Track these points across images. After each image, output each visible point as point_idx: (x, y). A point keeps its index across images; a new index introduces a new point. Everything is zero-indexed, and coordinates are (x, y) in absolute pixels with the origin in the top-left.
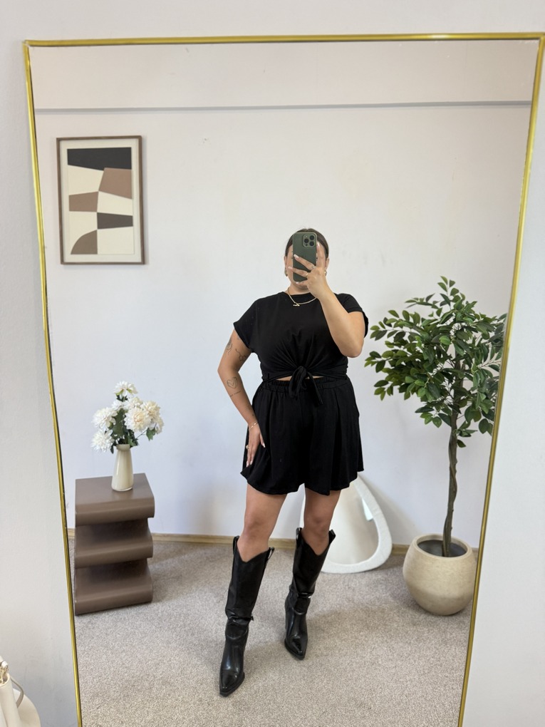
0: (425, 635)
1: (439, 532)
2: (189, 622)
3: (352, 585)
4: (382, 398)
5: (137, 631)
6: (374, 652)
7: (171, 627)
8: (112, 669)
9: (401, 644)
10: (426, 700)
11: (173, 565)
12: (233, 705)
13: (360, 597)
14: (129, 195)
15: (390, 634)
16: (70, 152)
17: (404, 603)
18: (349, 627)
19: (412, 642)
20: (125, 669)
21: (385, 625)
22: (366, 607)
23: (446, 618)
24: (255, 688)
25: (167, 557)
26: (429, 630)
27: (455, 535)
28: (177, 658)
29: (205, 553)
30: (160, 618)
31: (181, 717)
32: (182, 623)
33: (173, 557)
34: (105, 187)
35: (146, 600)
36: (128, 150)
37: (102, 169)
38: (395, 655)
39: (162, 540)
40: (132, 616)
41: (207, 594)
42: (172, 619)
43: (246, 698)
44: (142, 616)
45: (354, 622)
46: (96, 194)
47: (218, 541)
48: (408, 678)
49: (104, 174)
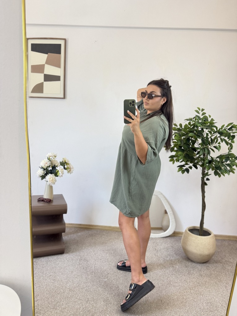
0: (192, 272)
1: (198, 225)
2: (81, 263)
3: (157, 249)
4: (173, 163)
5: (57, 266)
6: (169, 279)
7: (73, 265)
8: (45, 283)
9: (181, 276)
10: (194, 301)
11: (74, 237)
12: (103, 301)
13: (160, 254)
14: (59, 66)
15: (175, 271)
16: (32, 45)
17: (181, 257)
18: (156, 267)
19: (186, 275)
20: (52, 284)
21: (173, 267)
22: (164, 258)
23: (201, 265)
24: (114, 293)
25: (70, 233)
26: (193, 270)
27: (205, 226)
28: (76, 279)
29: (88, 233)
30: (68, 261)
31: (79, 307)
32: (78, 263)
33: (73, 234)
34: (48, 62)
35: (61, 252)
36: (60, 45)
37: (47, 54)
38: (178, 281)
39: (68, 226)
40: (55, 259)
41: (90, 251)
42: (74, 261)
43: (110, 298)
44: (59, 259)
45: (159, 265)
46: (44, 65)
47: (94, 227)
48: (185, 291)
49: (48, 56)
